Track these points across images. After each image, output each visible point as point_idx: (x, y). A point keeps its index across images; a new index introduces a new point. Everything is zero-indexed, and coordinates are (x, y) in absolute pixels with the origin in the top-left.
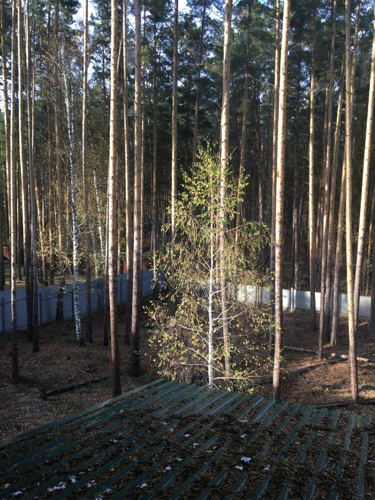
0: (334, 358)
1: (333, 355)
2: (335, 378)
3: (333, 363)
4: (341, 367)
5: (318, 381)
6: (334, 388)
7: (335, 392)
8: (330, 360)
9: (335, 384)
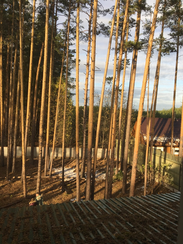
0: (14, 179)
1: (14, 177)
2: (15, 189)
3: (13, 182)
4: (18, 183)
5: (6, 193)
6: (15, 194)
7: (16, 196)
8: (12, 180)
9: (15, 192)
